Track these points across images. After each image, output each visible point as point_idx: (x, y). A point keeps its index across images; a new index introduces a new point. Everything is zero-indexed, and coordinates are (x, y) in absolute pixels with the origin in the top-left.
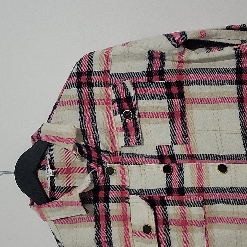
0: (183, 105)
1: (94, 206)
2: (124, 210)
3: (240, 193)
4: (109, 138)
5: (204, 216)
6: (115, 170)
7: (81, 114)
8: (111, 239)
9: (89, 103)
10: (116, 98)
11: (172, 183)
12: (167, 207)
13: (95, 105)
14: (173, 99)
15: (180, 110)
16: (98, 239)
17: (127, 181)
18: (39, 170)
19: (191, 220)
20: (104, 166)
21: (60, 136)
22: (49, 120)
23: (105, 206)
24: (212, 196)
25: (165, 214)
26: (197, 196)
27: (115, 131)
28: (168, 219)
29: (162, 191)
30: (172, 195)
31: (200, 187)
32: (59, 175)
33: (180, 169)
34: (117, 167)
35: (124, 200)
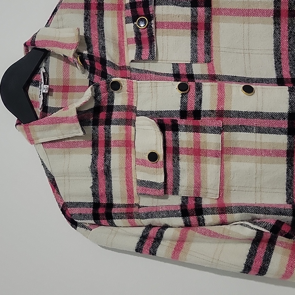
0: (209, 15)
1: (92, 129)
2: (128, 135)
3: (266, 119)
4: (118, 49)
5: (221, 145)
6: (122, 86)
7: (86, 19)
8: (109, 168)
9: (97, 8)
10: (130, 2)
11: (187, 105)
12: (179, 132)
13: (104, 10)
14: (197, 8)
15: (205, 22)
16: (94, 167)
17: (135, 100)
18: (30, 87)
19: (205, 149)
20: (109, 80)
21: (59, 41)
22: (47, 25)
23: (105, 129)
24: (233, 121)
25: (176, 141)
26: (216, 121)
27: (126, 43)
28: (179, 147)
29: (175, 114)
30: (186, 119)
31: (220, 110)
32: (54, 93)
33: (199, 88)
34: (124, 82)
35: (129, 122)
